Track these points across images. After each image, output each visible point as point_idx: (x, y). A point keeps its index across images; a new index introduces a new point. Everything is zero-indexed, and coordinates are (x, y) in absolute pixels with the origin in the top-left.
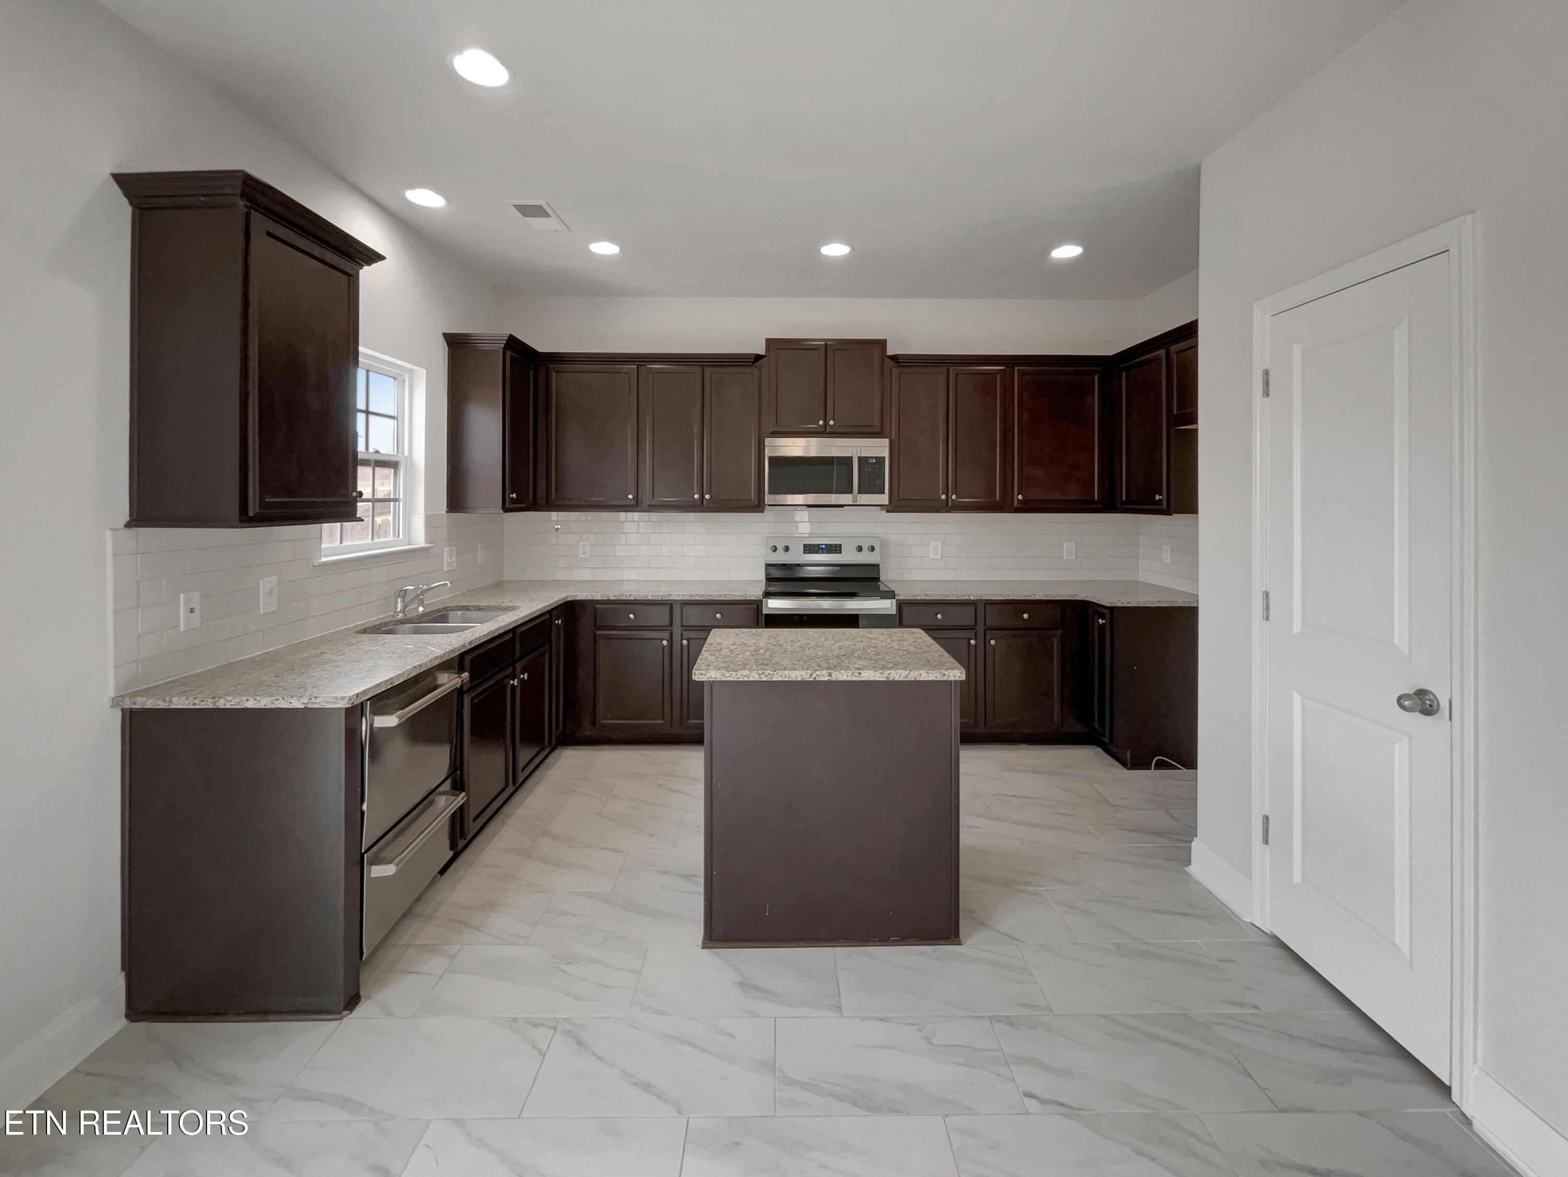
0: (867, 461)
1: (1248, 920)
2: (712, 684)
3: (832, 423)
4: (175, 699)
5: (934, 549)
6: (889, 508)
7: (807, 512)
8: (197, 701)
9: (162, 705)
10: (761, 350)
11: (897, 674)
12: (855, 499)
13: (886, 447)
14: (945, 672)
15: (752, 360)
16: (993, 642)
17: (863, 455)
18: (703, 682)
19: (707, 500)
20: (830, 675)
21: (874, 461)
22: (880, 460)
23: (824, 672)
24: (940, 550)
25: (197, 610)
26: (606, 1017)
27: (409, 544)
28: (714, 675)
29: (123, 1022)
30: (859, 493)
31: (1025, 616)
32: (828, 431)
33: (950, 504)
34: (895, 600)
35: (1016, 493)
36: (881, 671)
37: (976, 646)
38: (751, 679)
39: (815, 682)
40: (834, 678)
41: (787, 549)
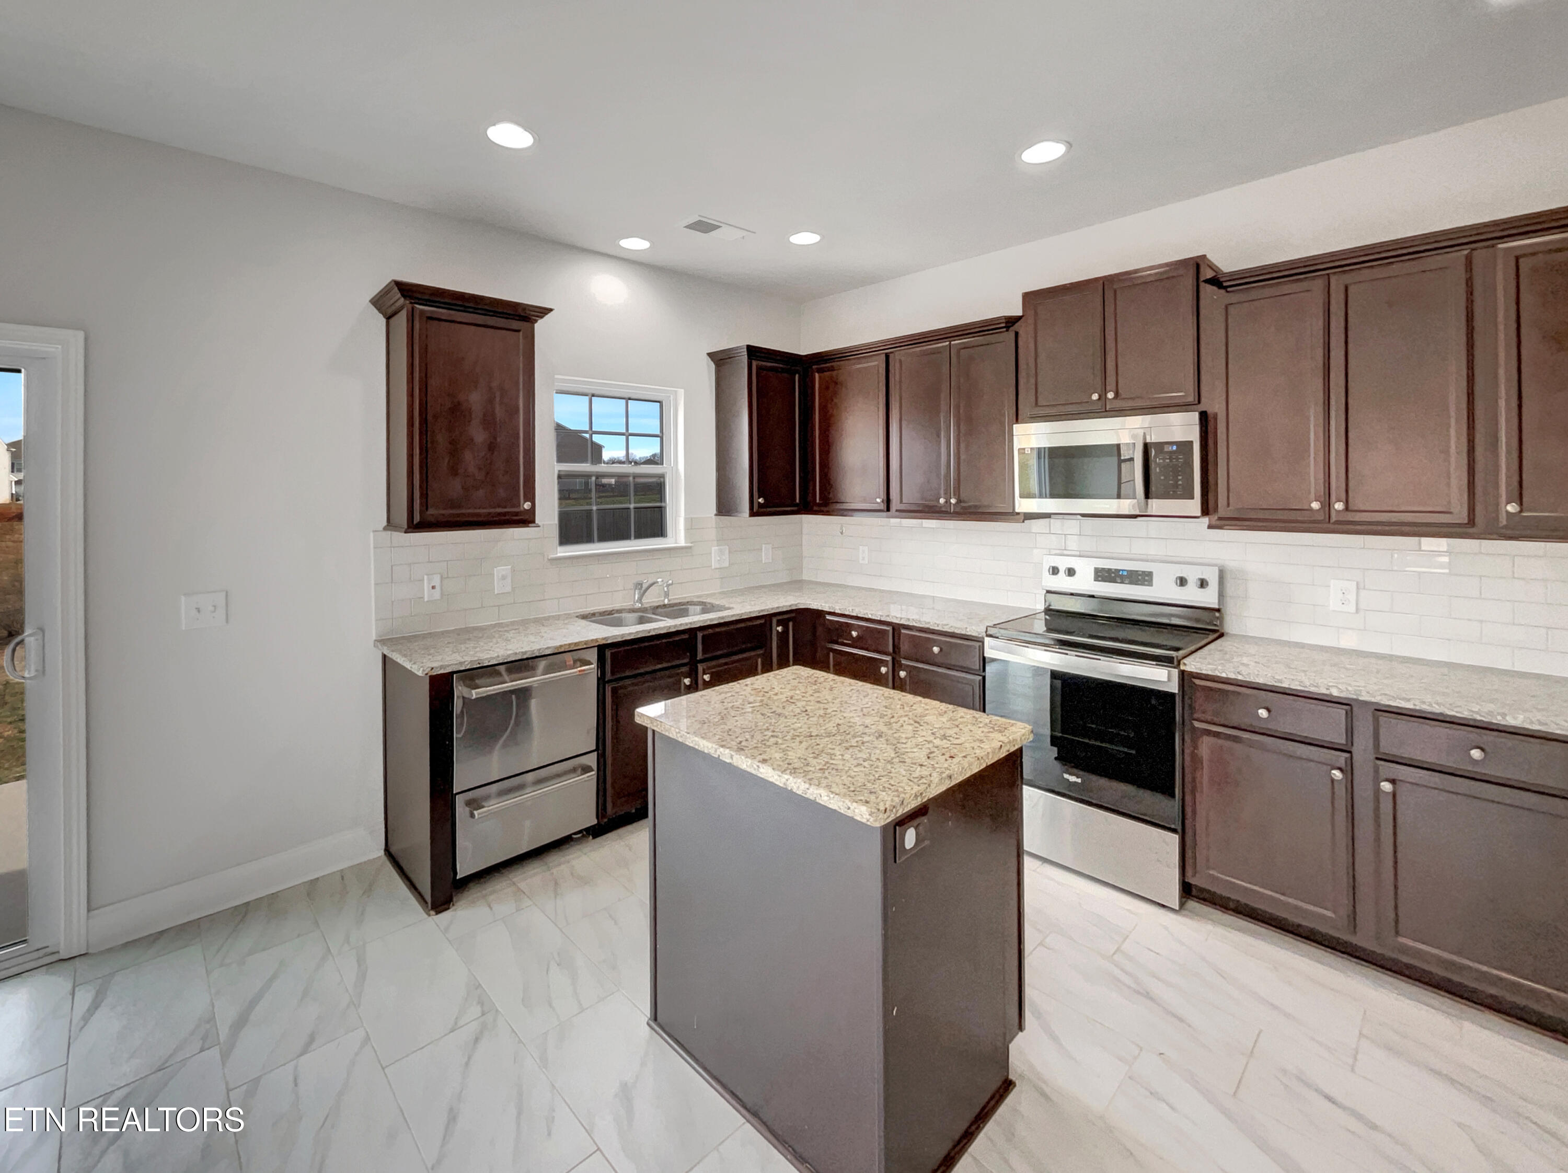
0: (1159, 448)
3: (1111, 395)
5: (1340, 597)
6: (1203, 521)
10: (1016, 310)
11: (795, 783)
12: (1141, 507)
13: (1193, 426)
14: (849, 804)
15: (1003, 325)
17: (1150, 441)
19: (954, 505)
21: (1175, 448)
22: (1186, 446)
24: (1352, 597)
25: (438, 588)
26: (515, 1032)
30: (1148, 495)
31: (1476, 754)
32: (1108, 407)
33: (1333, 518)
34: (1175, 672)
35: (1503, 499)
36: (780, 773)
41: (1071, 572)
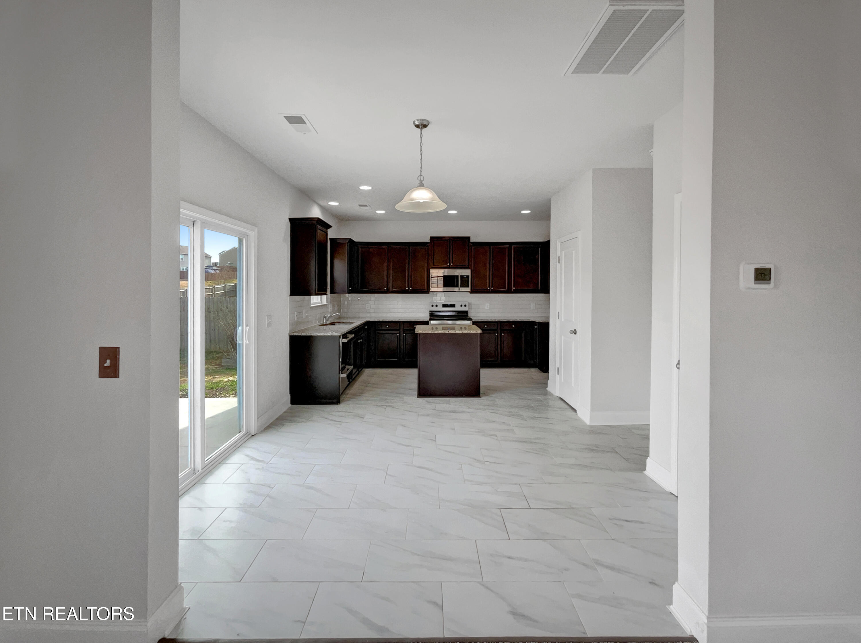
0: (463, 277)
1: (555, 395)
2: (420, 334)
3: (452, 264)
4: (302, 334)
5: (487, 306)
6: (471, 292)
7: (444, 294)
8: (307, 334)
9: (299, 335)
10: (428, 241)
11: (465, 332)
12: (459, 289)
13: (469, 272)
14: (476, 331)
15: (425, 244)
16: (503, 334)
17: (462, 275)
18: (417, 333)
19: (410, 289)
20: (448, 332)
21: (466, 277)
22: (468, 277)
23: (447, 331)
24: (489, 307)
25: (297, 316)
27: (322, 303)
28: (420, 332)
29: (290, 405)
30: (461, 287)
31: (513, 326)
32: (451, 267)
33: (491, 290)
34: (471, 321)
35: (512, 287)
36: (461, 331)
37: (497, 336)
38: (429, 333)
39: (445, 333)
40: (449, 332)
41: (437, 306)
